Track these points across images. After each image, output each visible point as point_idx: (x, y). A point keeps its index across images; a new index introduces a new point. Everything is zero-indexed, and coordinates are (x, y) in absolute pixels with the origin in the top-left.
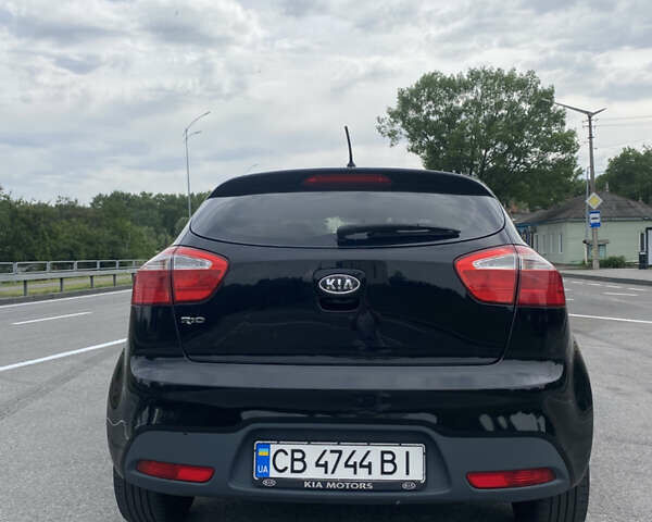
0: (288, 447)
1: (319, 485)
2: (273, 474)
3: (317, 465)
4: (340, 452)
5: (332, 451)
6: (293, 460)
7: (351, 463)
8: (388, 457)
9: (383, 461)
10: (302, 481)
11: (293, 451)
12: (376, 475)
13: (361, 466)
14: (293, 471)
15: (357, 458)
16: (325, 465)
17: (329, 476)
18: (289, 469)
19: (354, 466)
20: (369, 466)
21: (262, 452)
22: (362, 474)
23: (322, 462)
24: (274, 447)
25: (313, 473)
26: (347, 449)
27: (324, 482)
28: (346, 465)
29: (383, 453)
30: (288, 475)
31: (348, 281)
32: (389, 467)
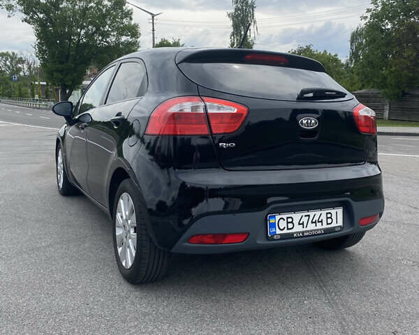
0: (285, 216)
1: (301, 234)
2: (278, 232)
3: (299, 224)
4: (309, 216)
5: (306, 216)
6: (288, 223)
7: (314, 221)
8: (329, 215)
9: (327, 218)
10: (292, 234)
11: (288, 218)
12: (325, 226)
13: (319, 222)
14: (288, 229)
15: (316, 218)
16: (303, 224)
17: (305, 229)
18: (286, 229)
19: (315, 222)
20: (322, 221)
21: (272, 221)
22: (319, 226)
23: (301, 222)
24: (278, 217)
25: (298, 228)
26: (312, 214)
27: (303, 233)
28: (312, 222)
29: (327, 214)
30: (285, 231)
31: (313, 121)
32: (329, 221)
